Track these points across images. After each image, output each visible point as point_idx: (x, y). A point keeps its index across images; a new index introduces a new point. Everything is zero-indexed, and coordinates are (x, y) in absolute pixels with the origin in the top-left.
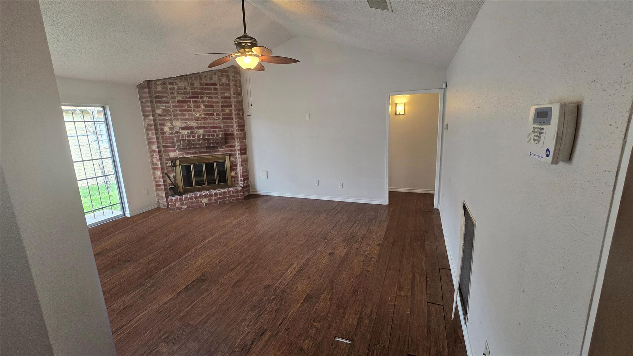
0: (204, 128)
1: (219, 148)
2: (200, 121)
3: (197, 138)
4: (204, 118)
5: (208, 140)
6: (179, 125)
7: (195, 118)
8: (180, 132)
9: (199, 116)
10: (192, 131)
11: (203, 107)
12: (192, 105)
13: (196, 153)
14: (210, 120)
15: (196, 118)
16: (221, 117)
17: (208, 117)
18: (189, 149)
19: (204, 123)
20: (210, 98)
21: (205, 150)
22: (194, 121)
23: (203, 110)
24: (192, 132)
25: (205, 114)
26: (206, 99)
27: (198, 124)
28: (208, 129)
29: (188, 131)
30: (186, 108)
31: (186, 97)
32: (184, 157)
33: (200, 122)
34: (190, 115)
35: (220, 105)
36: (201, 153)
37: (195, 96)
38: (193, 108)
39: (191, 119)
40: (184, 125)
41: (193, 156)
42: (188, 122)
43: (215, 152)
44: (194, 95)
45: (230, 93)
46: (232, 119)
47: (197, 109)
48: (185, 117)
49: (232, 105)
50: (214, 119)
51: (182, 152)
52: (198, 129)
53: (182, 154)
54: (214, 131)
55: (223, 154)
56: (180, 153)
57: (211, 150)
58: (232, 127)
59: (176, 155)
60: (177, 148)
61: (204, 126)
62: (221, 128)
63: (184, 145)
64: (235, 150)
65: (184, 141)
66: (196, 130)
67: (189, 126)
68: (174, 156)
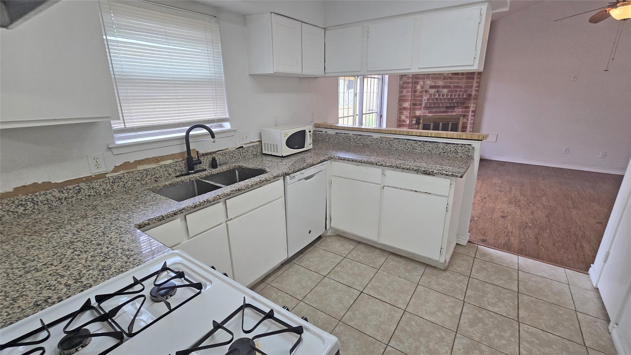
1: (456, 108)
2: (446, 81)
7: (443, 77)
8: (429, 90)
10: (439, 90)
13: (436, 112)
14: (455, 79)
21: (444, 110)
27: (444, 83)
28: (452, 88)
29: (435, 90)
36: (440, 112)
39: (440, 78)
40: (433, 84)
41: (434, 115)
42: (437, 81)
43: (452, 112)
46: (473, 78)
50: (458, 79)
52: (443, 88)
53: (426, 112)
54: (456, 91)
55: (458, 115)
56: (424, 111)
57: (450, 110)
58: (472, 87)
59: (421, 113)
60: (423, 106)
61: (449, 86)
62: (462, 88)
63: (430, 104)
64: (469, 111)
65: (433, 99)
66: (442, 90)
67: (437, 85)
68: (419, 114)
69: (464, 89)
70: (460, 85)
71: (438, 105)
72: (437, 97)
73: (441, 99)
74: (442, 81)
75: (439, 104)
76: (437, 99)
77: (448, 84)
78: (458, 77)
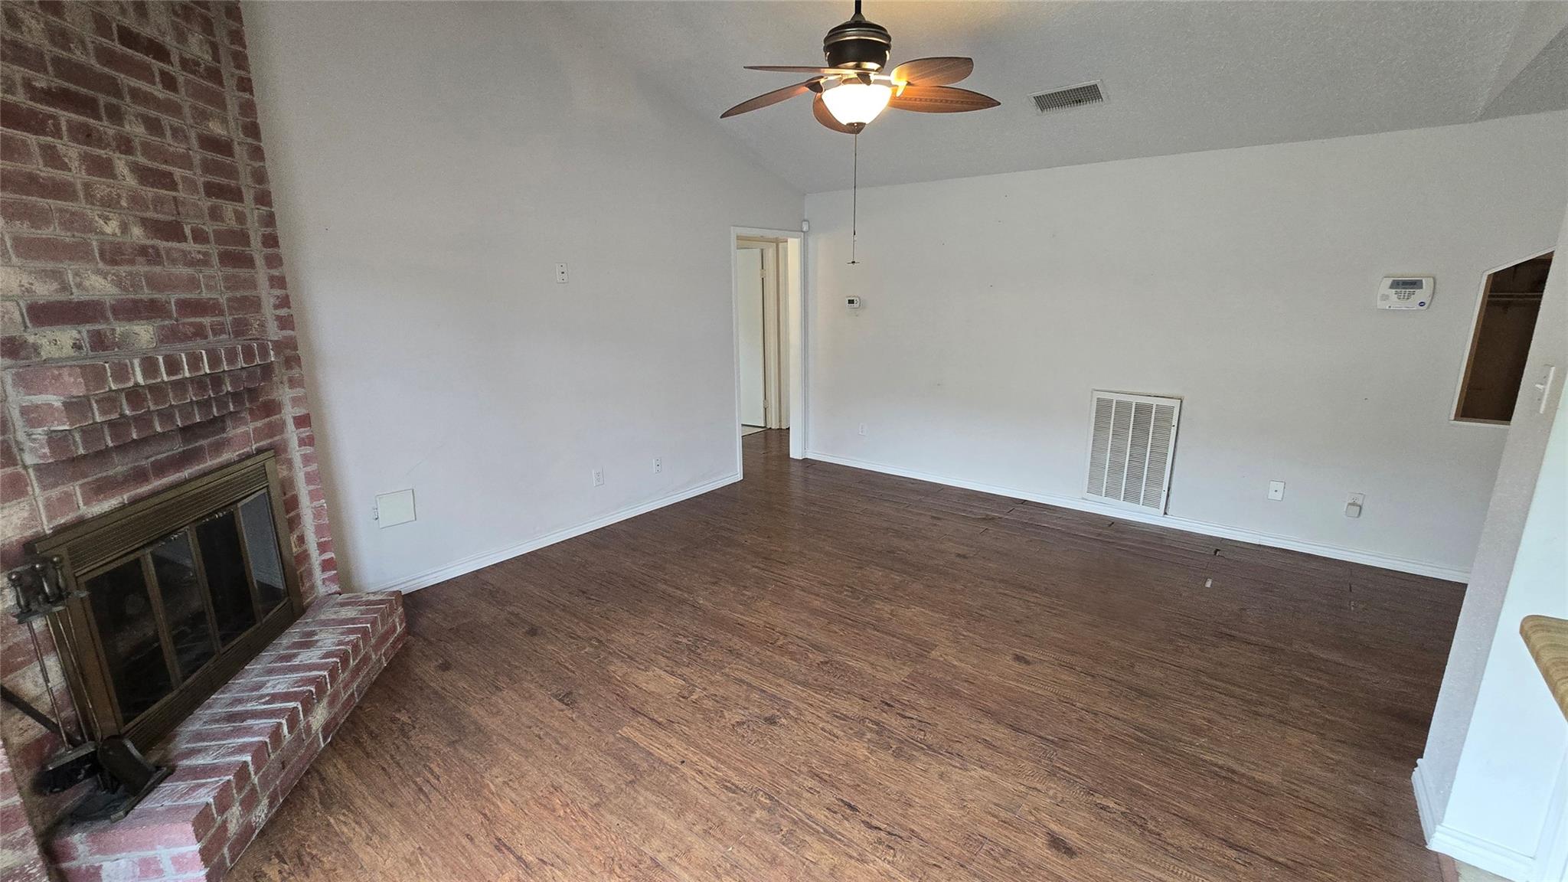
0: (150, 310)
1: (229, 423)
2: (128, 268)
3: (187, 375)
4: (143, 251)
5: (216, 380)
6: (17, 291)
7: (102, 243)
8: (31, 339)
9: (118, 231)
10: (98, 332)
11: (131, 181)
12: (71, 151)
13: (140, 476)
14: (174, 262)
15: (107, 247)
16: (213, 249)
17: (162, 244)
18: (101, 456)
19: (153, 283)
20: (154, 126)
21: (178, 447)
22: (101, 265)
23: (135, 200)
24: (99, 342)
25: (144, 222)
26: (136, 130)
27: (119, 283)
28: (170, 317)
29: (75, 334)
30: (38, 167)
31: (28, 85)
32: (81, 522)
33: (130, 274)
34: (71, 221)
35: (201, 181)
36: (160, 469)
37: (77, 94)
38: (77, 174)
39: (78, 252)
40: (45, 291)
41: (134, 502)
42: (69, 270)
43: (218, 448)
44: (73, 87)
45: (224, 121)
46: (249, 262)
47: (102, 187)
48: (46, 233)
49: (244, 190)
50: (186, 260)
51: (67, 488)
52: (129, 320)
53: (67, 499)
54: (199, 332)
55: (249, 456)
56: (55, 493)
57: (204, 442)
58: (255, 304)
59: (34, 516)
60: (30, 459)
61: (152, 301)
62: (221, 313)
63: (90, 433)
64: (284, 423)
65: (109, 401)
66: (120, 328)
67: (77, 295)
68: (24, 527)
69: (229, 319)
70: (205, 295)
71: (139, 430)
72: (140, 380)
73: (157, 390)
74: (99, 272)
75: (143, 421)
76: (135, 395)
77: (146, 294)
78: (185, 253)
